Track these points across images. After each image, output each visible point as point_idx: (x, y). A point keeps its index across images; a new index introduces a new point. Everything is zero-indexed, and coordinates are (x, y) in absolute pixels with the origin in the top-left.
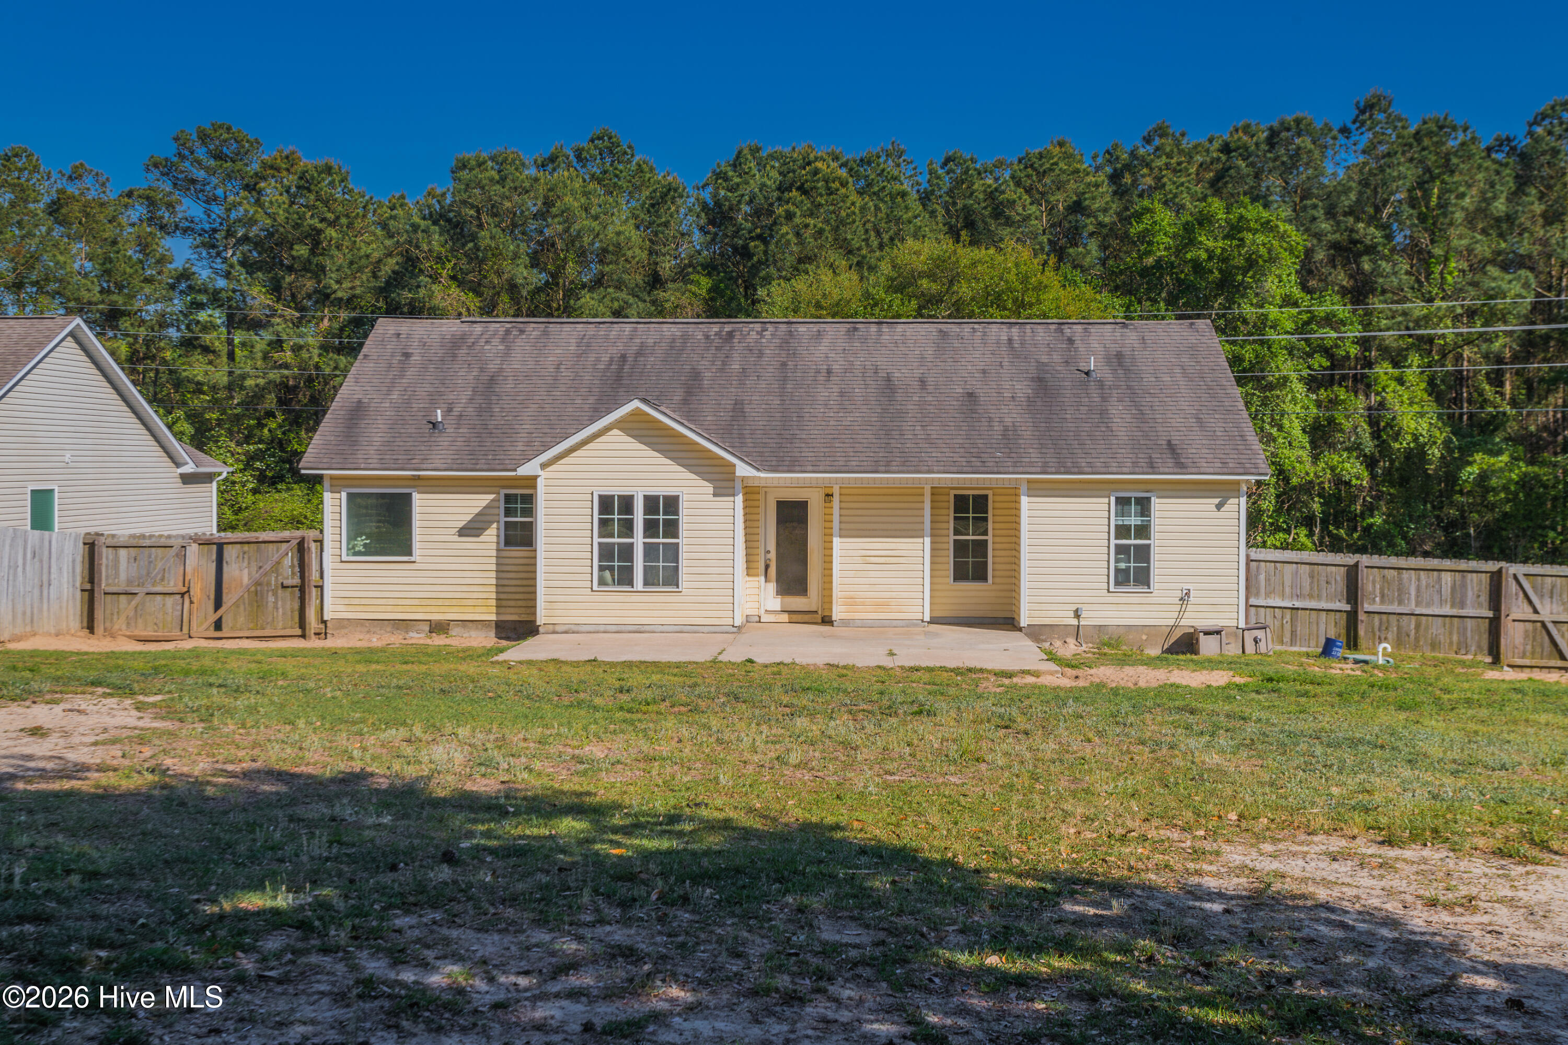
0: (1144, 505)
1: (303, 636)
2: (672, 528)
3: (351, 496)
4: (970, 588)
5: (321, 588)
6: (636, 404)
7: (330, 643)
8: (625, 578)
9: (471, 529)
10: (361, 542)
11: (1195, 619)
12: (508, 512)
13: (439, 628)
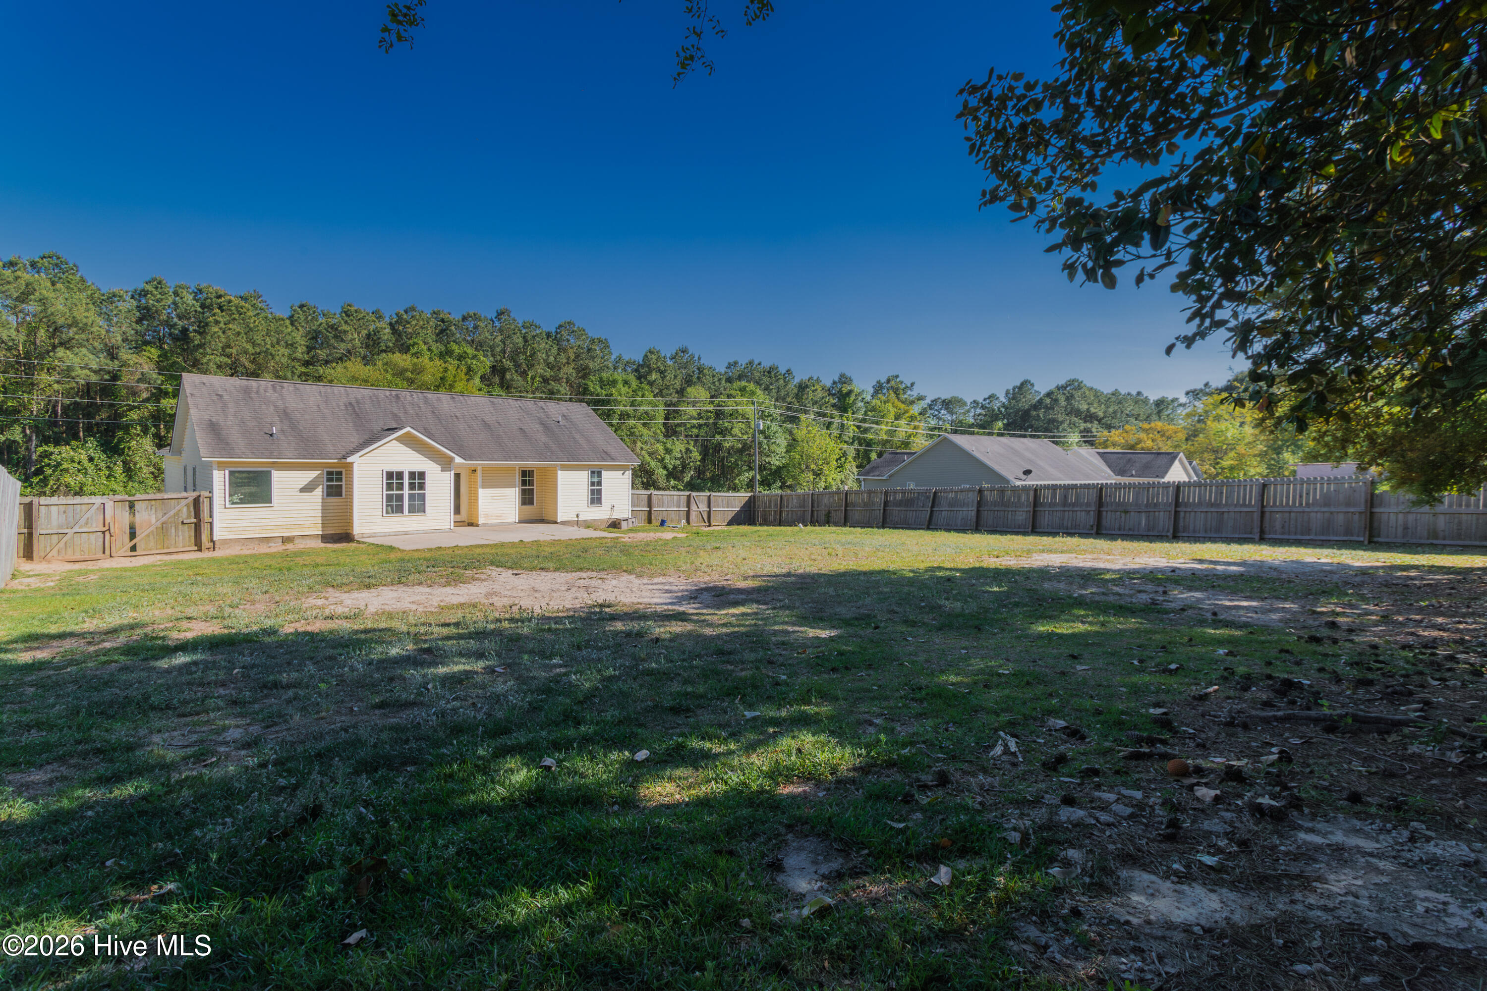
0: (599, 474)
1: (200, 550)
2: (422, 486)
3: (231, 473)
4: (527, 508)
5: (211, 524)
6: (408, 429)
7: (217, 554)
8: (399, 510)
9: (308, 489)
10: (236, 498)
11: (616, 515)
12: (329, 480)
13: (286, 540)
